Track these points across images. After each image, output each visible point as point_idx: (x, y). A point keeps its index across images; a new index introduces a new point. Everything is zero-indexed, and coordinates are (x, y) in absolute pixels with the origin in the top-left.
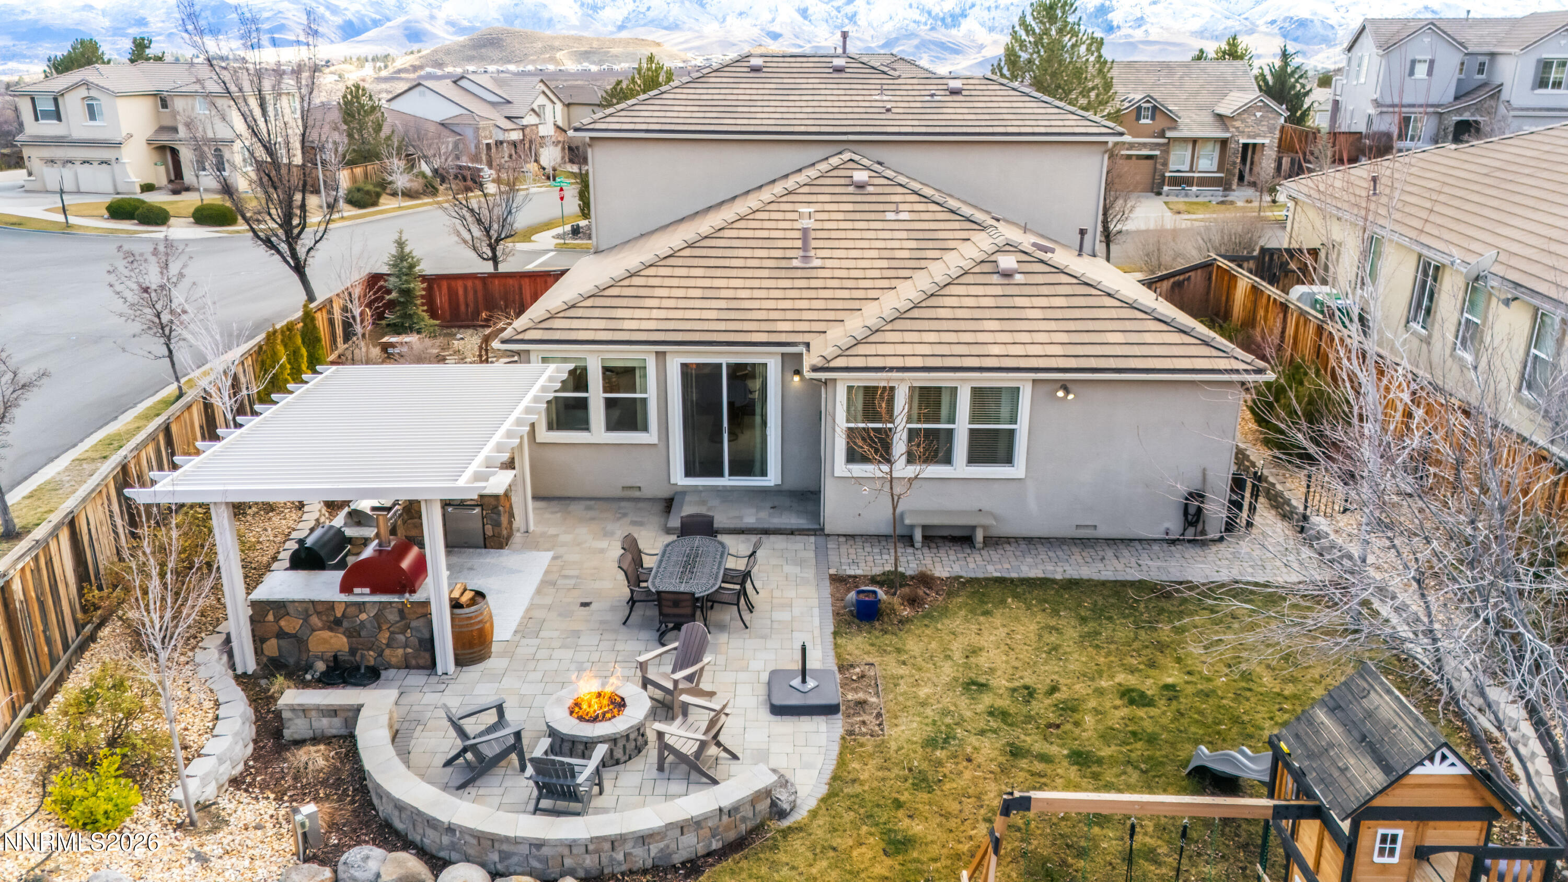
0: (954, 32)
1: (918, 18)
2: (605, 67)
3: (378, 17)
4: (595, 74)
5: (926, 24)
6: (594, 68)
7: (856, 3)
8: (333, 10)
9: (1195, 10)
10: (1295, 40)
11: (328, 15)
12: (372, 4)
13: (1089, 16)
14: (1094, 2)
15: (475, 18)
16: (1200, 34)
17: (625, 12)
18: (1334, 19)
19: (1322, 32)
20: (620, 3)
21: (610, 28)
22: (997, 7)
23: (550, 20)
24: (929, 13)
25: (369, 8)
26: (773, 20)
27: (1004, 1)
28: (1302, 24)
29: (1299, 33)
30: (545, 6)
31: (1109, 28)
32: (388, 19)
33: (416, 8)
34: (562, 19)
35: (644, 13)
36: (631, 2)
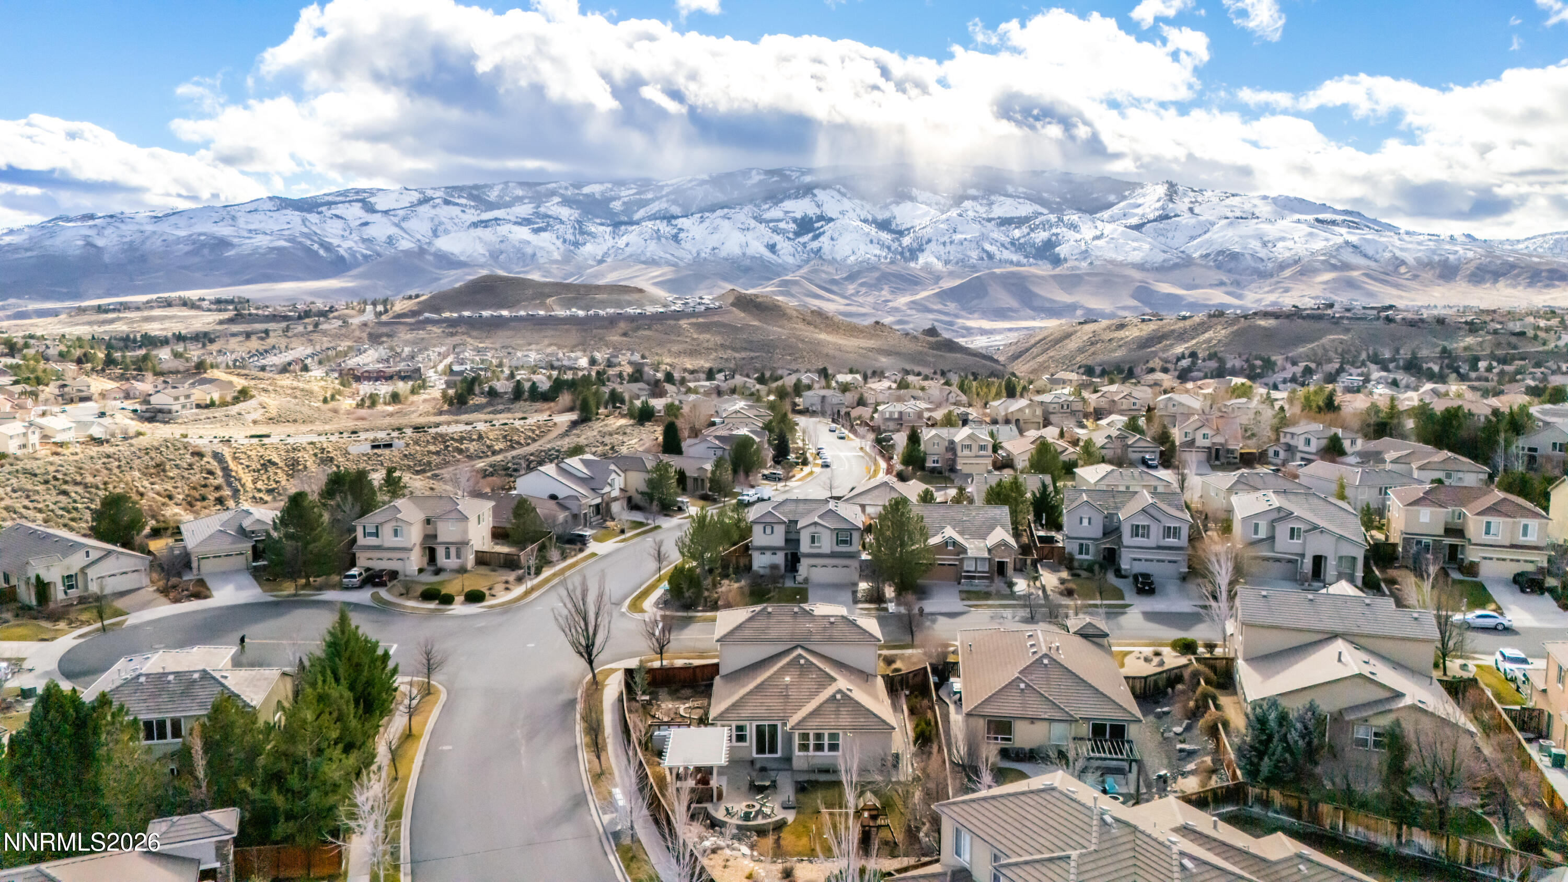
0: (912, 265)
1: (878, 252)
2: (591, 312)
3: (369, 253)
4: (582, 318)
5: (886, 258)
6: (581, 313)
7: (822, 239)
8: (327, 247)
9: (1135, 244)
10: (1230, 271)
11: (322, 252)
12: (364, 241)
13: (1038, 249)
14: (1040, 236)
15: (462, 253)
16: (1141, 267)
17: (605, 248)
18: (1263, 253)
19: (1253, 264)
20: (601, 240)
21: (591, 262)
22: (951, 242)
23: (534, 255)
24: (889, 248)
25: (361, 245)
26: (744, 254)
27: (958, 237)
28: (1234, 256)
29: (1232, 265)
30: (529, 243)
31: (1057, 261)
32: (379, 255)
33: (405, 244)
34: (545, 254)
35: (622, 249)
36: (611, 238)
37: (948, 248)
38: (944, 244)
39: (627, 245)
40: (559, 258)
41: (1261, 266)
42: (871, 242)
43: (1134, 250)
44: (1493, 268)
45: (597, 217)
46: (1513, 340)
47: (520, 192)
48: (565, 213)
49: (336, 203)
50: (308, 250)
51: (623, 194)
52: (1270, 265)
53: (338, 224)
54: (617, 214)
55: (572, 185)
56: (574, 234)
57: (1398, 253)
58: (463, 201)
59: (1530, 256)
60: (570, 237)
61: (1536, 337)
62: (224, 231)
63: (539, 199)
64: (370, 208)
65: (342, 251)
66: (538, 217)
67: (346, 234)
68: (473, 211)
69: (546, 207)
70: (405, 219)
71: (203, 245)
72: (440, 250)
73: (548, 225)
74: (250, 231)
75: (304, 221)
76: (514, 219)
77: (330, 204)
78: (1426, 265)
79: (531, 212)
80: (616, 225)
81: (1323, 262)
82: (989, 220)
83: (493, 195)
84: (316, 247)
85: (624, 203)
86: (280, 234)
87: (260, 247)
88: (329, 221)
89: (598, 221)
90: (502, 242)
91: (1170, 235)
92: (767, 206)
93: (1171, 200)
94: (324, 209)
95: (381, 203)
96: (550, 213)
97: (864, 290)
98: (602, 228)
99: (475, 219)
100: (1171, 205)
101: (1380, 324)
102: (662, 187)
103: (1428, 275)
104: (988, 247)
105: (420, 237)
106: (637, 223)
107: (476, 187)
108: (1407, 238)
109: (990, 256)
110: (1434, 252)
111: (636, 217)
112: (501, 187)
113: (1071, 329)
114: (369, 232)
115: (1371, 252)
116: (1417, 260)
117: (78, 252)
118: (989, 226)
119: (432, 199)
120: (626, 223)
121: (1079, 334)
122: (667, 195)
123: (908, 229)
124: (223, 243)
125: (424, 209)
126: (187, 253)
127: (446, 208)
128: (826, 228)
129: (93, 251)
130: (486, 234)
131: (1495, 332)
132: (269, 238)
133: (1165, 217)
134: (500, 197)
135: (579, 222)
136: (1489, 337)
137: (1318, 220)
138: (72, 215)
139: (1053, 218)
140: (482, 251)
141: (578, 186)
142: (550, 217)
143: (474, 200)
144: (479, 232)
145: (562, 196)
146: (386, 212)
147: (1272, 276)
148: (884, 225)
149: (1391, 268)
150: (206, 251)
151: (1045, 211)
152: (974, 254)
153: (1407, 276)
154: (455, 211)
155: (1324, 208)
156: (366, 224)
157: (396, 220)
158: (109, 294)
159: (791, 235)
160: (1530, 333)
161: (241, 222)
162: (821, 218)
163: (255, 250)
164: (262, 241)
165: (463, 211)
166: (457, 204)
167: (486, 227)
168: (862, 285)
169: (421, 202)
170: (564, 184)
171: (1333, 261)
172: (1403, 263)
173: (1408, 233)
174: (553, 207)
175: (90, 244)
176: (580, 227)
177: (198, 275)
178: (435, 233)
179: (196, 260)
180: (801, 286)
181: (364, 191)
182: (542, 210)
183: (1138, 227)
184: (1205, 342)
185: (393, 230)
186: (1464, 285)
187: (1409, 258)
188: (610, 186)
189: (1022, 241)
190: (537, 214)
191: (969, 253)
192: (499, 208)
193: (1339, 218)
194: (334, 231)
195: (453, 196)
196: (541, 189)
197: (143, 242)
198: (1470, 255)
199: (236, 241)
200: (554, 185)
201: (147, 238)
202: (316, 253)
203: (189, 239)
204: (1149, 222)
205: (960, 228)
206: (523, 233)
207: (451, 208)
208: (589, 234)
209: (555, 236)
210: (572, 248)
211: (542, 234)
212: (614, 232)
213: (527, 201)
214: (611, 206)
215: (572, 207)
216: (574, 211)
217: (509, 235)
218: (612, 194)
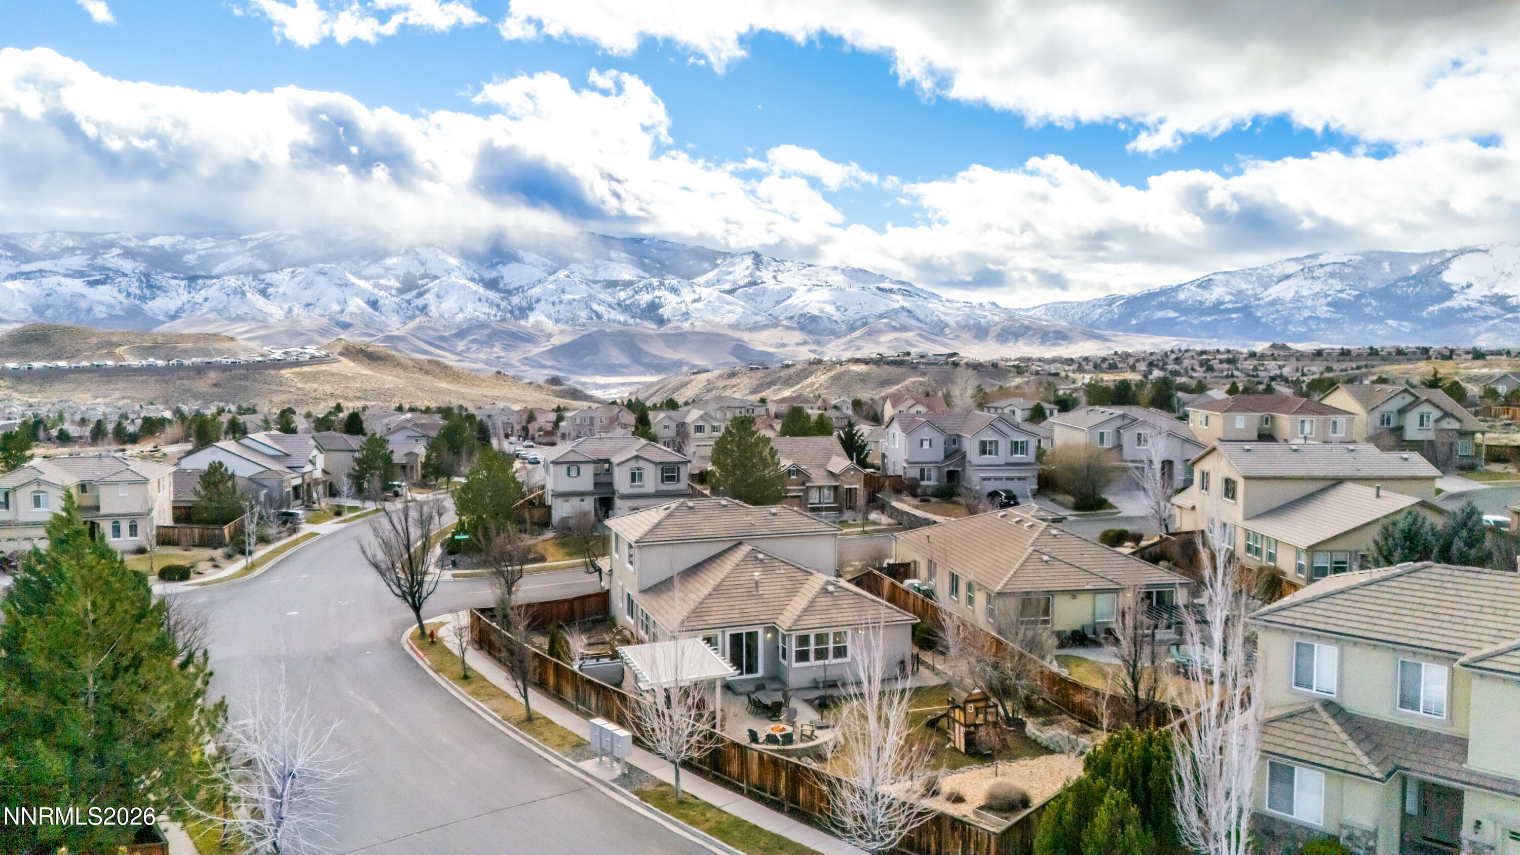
0: (523, 323)
1: (487, 310)
2: (174, 362)
4: (162, 368)
5: (496, 316)
6: (161, 363)
7: (426, 296)
9: (729, 307)
10: (811, 332)
13: (643, 311)
14: (645, 298)
16: (736, 326)
17: (178, 303)
18: (837, 316)
19: (830, 326)
20: (173, 294)
21: (161, 318)
22: (560, 302)
23: (90, 310)
24: (498, 306)
26: (343, 311)
27: (567, 297)
28: (814, 319)
29: (813, 326)
30: (83, 296)
31: (661, 321)
34: (104, 309)
35: (200, 304)
36: (186, 293)
37: (558, 307)
38: (553, 303)
39: (206, 300)
40: (121, 313)
41: (836, 327)
42: (480, 300)
43: (729, 312)
44: (1013, 329)
45: (169, 270)
46: (1051, 379)
47: (70, 243)
48: (127, 265)
51: (198, 247)
52: (843, 327)
54: (192, 268)
55: (135, 236)
56: (140, 288)
57: (943, 317)
59: (1040, 320)
60: (135, 290)
61: (1067, 377)
63: (94, 250)
66: (94, 269)
68: (10, 262)
69: (106, 258)
73: (107, 277)
76: (63, 271)
78: (964, 327)
79: (85, 263)
80: (192, 279)
81: (886, 324)
82: (596, 282)
83: (34, 246)
85: (200, 257)
89: (169, 275)
90: (49, 295)
91: (759, 299)
92: (366, 263)
93: (758, 269)
96: (109, 265)
97: (475, 347)
98: (174, 282)
99: (13, 271)
100: (758, 273)
101: (948, 368)
102: (245, 241)
103: (966, 335)
104: (595, 307)
106: (217, 277)
108: (948, 304)
109: (599, 316)
110: (969, 316)
111: (217, 271)
112: (45, 236)
113: (687, 379)
115: (922, 317)
116: (957, 323)
118: (597, 287)
120: (203, 277)
121: (694, 383)
122: (252, 248)
123: (517, 289)
128: (430, 285)
130: (27, 287)
131: (1037, 373)
133: (753, 283)
134: (46, 248)
135: (147, 275)
136: (1033, 378)
137: (878, 288)
139: (655, 281)
140: (22, 306)
141: (143, 237)
142: (109, 269)
143: (11, 250)
144: (20, 284)
145: (123, 247)
147: (845, 335)
148: (492, 284)
149: (937, 330)
151: (647, 276)
152: (583, 314)
153: (951, 336)
155: (882, 278)
159: (394, 292)
160: (1063, 374)
162: (425, 276)
167: (28, 279)
168: (473, 341)
170: (125, 235)
171: (894, 323)
172: (947, 325)
173: (948, 301)
174: (114, 260)
176: (148, 281)
180: (409, 342)
182: (99, 261)
183: (731, 292)
184: (808, 386)
186: (994, 344)
187: (951, 321)
188: (182, 238)
189: (628, 302)
190: (93, 267)
191: (578, 313)
192: (44, 259)
193: (895, 287)
196: (97, 240)
198: (996, 319)
200: (113, 235)
204: (740, 287)
205: (568, 289)
206: (77, 285)
208: (159, 288)
209: (116, 289)
210: (138, 302)
211: (100, 287)
212: (190, 286)
213: (79, 252)
214: (185, 260)
215: (135, 260)
216: (137, 264)
217: (58, 288)
218: (186, 246)
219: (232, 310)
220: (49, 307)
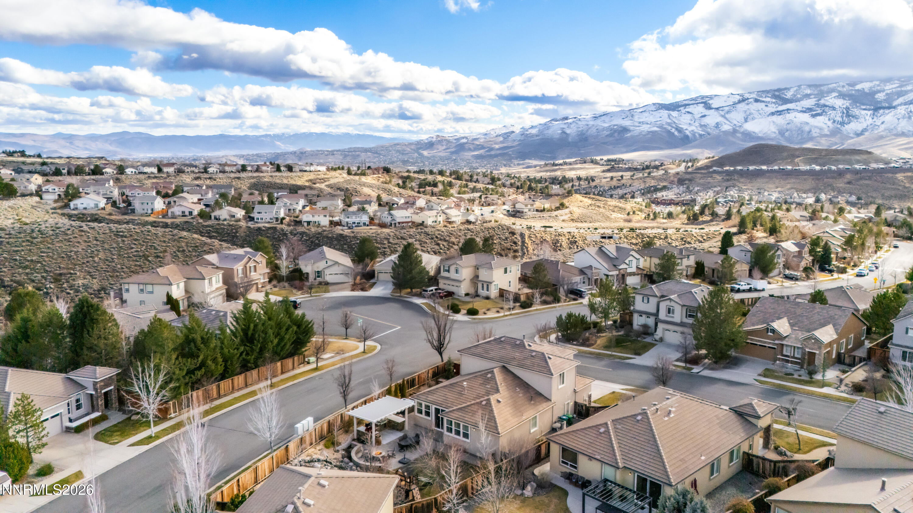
3: (703, 133)
8: (679, 130)
11: (676, 133)
12: (701, 126)
15: (760, 132)
17: (864, 125)
20: (863, 120)
21: (852, 135)
23: (810, 131)
25: (699, 129)
30: (807, 123)
32: (709, 134)
33: (726, 127)
34: (818, 131)
35: (879, 126)
36: (870, 119)
39: (883, 123)
40: (828, 133)
45: (863, 104)
47: (808, 91)
48: (839, 103)
49: (689, 105)
50: (669, 132)
51: (887, 88)
53: (689, 116)
54: (879, 102)
55: (847, 84)
56: (842, 117)
58: (768, 99)
60: (838, 118)
62: (627, 123)
63: (821, 95)
64: (708, 107)
65: (687, 133)
66: (818, 107)
67: (692, 122)
68: (773, 105)
69: (827, 100)
70: (728, 112)
71: (615, 131)
72: (746, 130)
73: (824, 111)
74: (640, 123)
75: (669, 116)
76: (800, 109)
77: (686, 105)
79: (813, 103)
80: (876, 109)
83: (789, 95)
84: (673, 130)
85: (887, 94)
86: (655, 124)
87: (643, 131)
88: (683, 115)
89: (864, 107)
90: (788, 124)
94: (682, 108)
95: (715, 103)
96: (827, 104)
98: (864, 112)
99: (773, 110)
105: (736, 123)
106: (894, 107)
107: (779, 90)
111: (895, 103)
112: (795, 89)
114: (705, 121)
117: (558, 136)
119: (748, 99)
120: (884, 108)
124: (625, 130)
125: (740, 106)
126: (607, 136)
127: (755, 104)
129: (564, 136)
130: (779, 119)
132: (649, 126)
134: (794, 95)
135: (847, 109)
138: (558, 118)
140: (774, 130)
141: (852, 84)
142: (826, 106)
143: (775, 99)
144: (775, 118)
145: (839, 92)
146: (717, 109)
150: (616, 134)
154: (761, 106)
156: (704, 116)
157: (722, 113)
158: (568, 158)
161: (636, 118)
163: (640, 133)
164: (645, 128)
165: (766, 106)
166: (763, 102)
167: (780, 115)
169: (740, 102)
170: (841, 84)
174: (831, 100)
175: (564, 132)
176: (848, 112)
177: (610, 147)
178: (746, 120)
179: (611, 139)
181: (707, 97)
182: (822, 102)
185: (720, 119)
188: (877, 83)
190: (818, 105)
192: (791, 102)
194: (684, 121)
195: (762, 97)
196: (825, 88)
197: (587, 130)
199: (632, 128)
200: (834, 85)
201: (590, 128)
202: (673, 133)
203: (609, 128)
206: (806, 117)
207: (759, 104)
208: (853, 117)
209: (827, 118)
210: (839, 126)
211: (818, 118)
212: (874, 114)
213: (812, 97)
214: (876, 96)
215: (844, 99)
216: (845, 101)
217: (795, 119)
218: (879, 88)
219: (899, 129)
220: (787, 130)
